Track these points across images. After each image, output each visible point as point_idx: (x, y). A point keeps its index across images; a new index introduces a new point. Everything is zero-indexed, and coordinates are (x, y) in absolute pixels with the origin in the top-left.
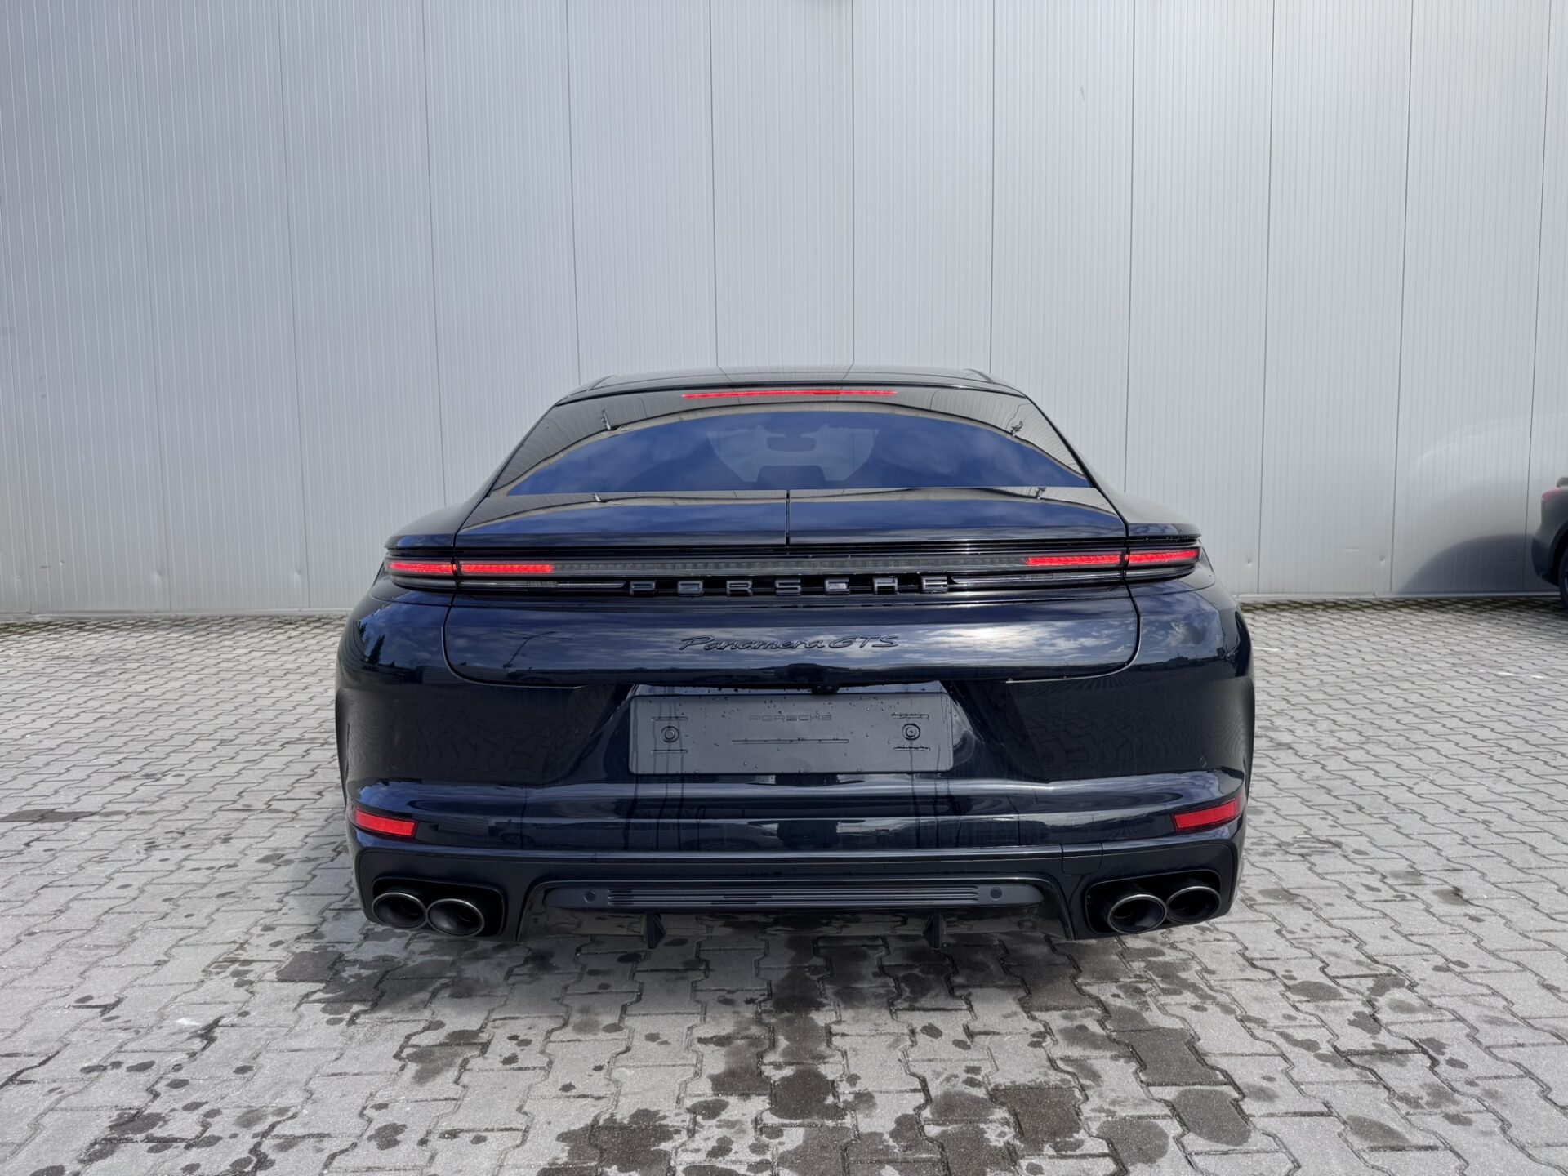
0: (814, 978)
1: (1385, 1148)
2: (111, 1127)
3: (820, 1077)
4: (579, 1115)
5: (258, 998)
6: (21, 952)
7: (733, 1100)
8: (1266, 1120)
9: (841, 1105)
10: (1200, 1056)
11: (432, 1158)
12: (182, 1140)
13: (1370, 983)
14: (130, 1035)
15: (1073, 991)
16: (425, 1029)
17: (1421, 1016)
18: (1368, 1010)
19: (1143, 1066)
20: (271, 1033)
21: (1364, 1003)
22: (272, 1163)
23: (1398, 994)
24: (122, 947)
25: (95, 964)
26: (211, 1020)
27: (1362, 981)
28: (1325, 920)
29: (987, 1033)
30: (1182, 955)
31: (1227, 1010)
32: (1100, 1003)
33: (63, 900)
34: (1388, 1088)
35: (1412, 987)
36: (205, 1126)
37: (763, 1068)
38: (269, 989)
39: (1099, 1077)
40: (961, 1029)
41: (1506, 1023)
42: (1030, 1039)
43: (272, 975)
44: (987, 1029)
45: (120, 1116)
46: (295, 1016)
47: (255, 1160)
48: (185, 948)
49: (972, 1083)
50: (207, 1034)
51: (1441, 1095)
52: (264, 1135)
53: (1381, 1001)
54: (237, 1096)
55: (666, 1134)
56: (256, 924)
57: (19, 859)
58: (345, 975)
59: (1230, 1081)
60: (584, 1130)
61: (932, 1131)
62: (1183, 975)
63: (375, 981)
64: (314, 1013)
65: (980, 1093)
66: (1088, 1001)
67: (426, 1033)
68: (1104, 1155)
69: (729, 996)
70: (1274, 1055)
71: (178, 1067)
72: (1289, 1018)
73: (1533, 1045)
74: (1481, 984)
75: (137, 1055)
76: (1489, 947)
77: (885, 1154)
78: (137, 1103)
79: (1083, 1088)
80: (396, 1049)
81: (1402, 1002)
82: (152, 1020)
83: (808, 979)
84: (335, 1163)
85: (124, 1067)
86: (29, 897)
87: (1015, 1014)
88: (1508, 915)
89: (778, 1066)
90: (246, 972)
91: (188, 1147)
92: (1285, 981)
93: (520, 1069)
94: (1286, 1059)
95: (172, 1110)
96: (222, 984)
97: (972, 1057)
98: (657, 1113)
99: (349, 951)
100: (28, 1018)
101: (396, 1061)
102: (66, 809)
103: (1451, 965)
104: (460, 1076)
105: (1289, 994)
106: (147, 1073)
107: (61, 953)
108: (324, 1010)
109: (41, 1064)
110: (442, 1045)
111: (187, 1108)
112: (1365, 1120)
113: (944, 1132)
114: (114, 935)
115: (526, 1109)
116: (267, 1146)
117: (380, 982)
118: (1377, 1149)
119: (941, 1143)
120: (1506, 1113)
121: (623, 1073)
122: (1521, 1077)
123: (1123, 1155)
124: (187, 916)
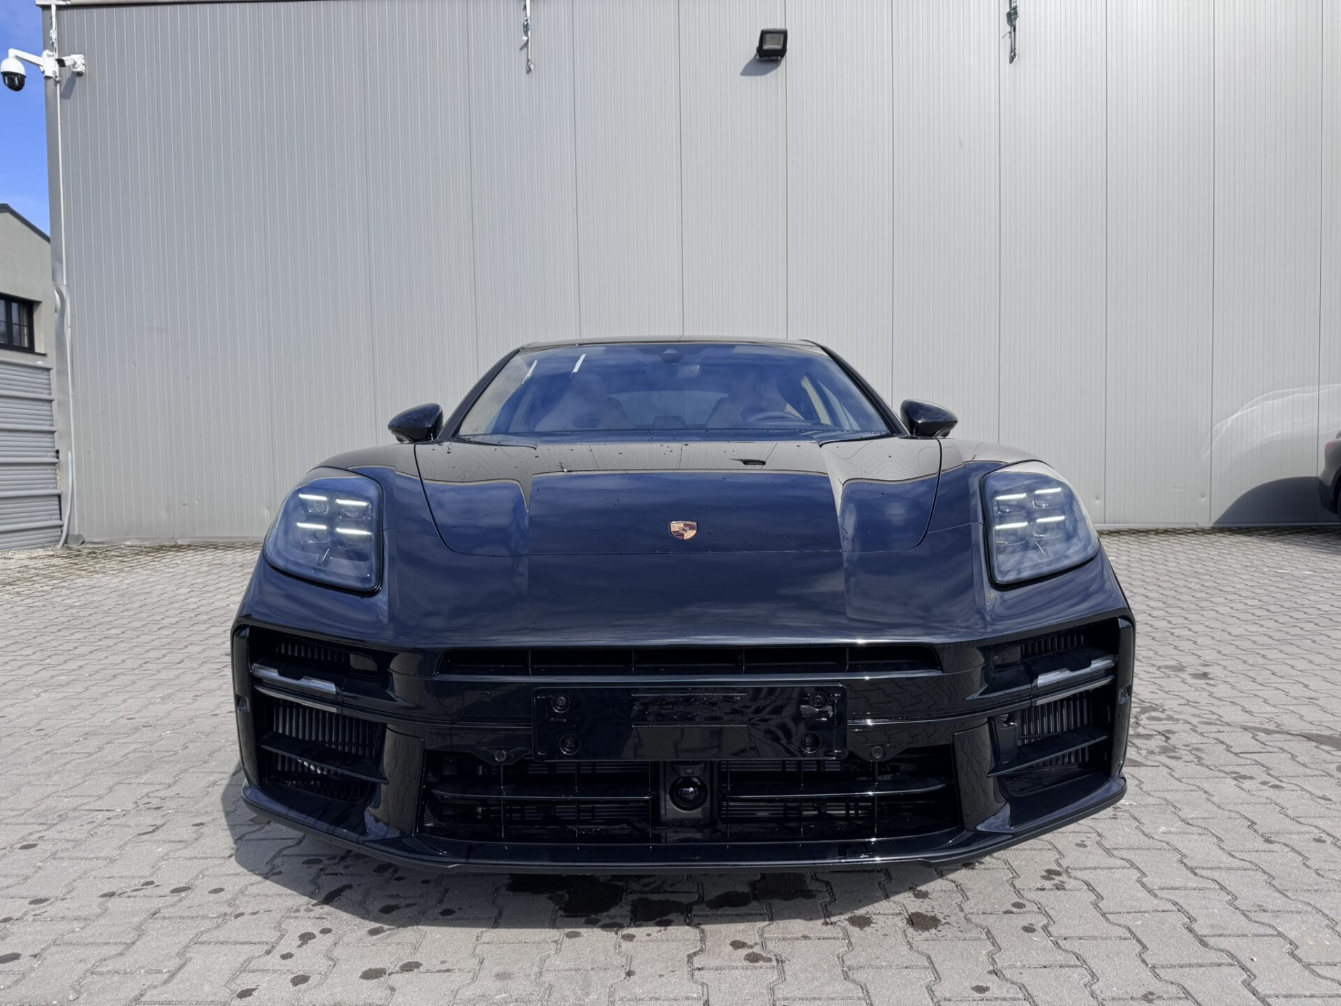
17: (1165, 722)
35: (1163, 711)
53: (1143, 716)
73: (1228, 732)
74: (1206, 710)
76: (1216, 696)
88: (1234, 684)
103: (1190, 703)
122: (1217, 743)
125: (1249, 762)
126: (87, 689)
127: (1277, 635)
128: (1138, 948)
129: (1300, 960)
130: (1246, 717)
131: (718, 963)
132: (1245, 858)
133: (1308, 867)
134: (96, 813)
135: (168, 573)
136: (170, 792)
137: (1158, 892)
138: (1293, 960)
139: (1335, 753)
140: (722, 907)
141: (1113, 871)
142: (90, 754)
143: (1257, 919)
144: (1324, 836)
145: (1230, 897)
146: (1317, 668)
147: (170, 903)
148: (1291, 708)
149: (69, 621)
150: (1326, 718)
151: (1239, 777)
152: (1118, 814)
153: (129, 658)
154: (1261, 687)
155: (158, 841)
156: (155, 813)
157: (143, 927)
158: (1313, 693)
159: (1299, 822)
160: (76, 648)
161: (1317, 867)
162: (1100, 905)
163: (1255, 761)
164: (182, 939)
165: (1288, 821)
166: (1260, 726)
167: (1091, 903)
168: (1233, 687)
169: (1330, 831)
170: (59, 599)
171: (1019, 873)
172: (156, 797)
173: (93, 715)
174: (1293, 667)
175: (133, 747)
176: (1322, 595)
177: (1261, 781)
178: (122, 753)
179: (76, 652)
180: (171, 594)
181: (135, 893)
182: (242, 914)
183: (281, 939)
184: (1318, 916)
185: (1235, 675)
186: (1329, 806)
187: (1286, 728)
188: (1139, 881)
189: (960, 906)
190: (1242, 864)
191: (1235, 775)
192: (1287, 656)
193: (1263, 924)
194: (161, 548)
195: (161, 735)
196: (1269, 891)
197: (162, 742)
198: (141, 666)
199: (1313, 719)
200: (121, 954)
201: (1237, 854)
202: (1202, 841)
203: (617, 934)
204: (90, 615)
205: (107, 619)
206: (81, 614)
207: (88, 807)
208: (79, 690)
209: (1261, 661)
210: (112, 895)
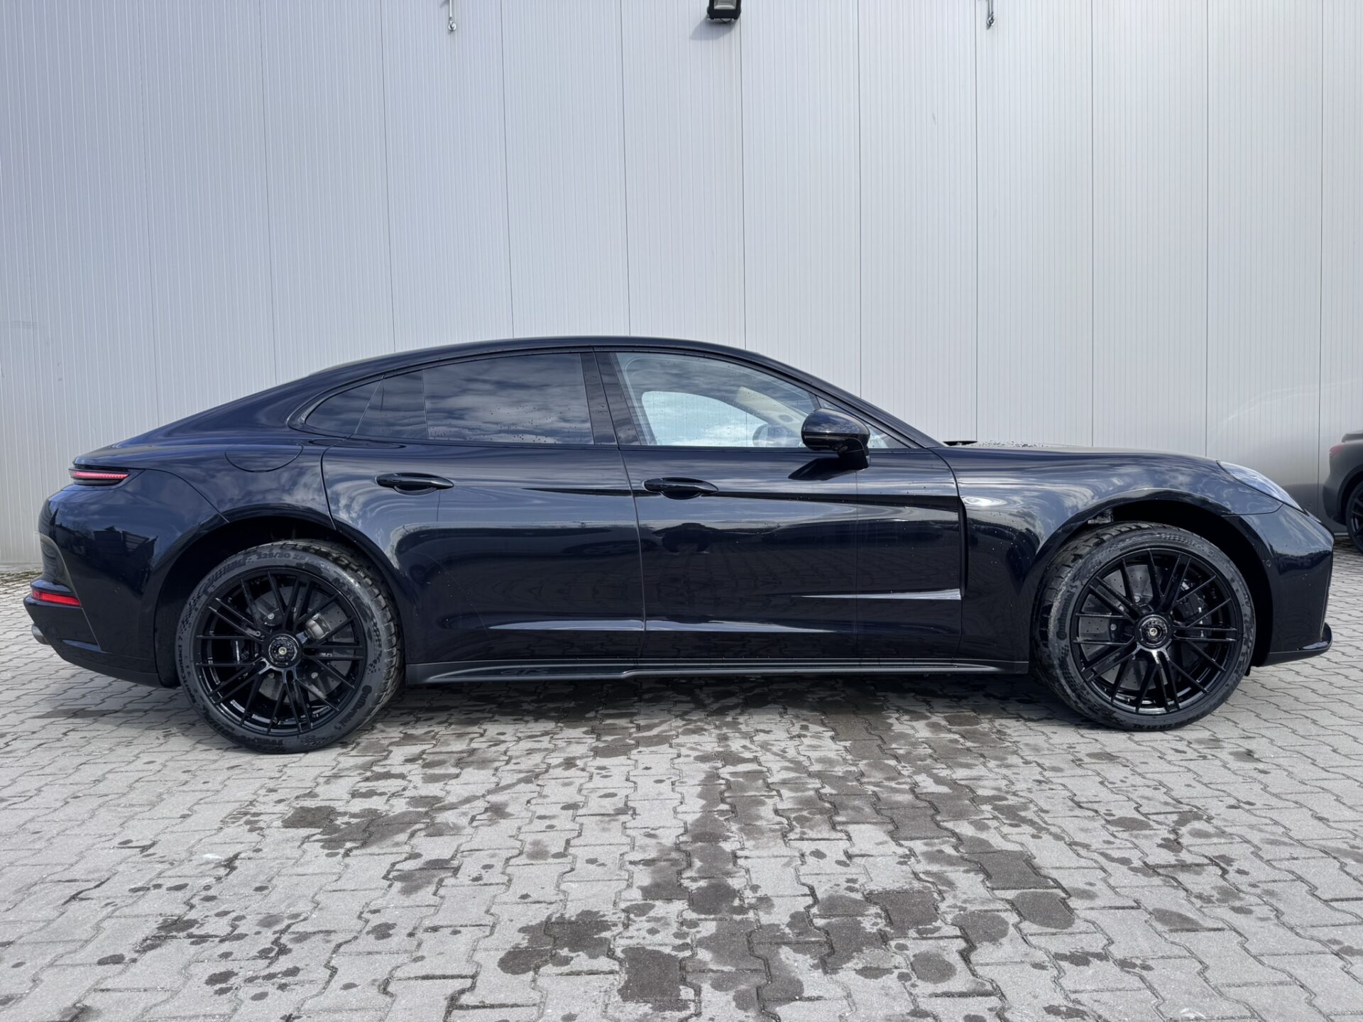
0: (722, 819)
1: (1182, 930)
2: (158, 928)
3: (728, 888)
4: (536, 915)
5: (268, 840)
6: (70, 810)
7: (658, 903)
8: (1088, 912)
9: (746, 906)
10: (1036, 870)
11: (419, 945)
12: (216, 936)
13: (1175, 817)
14: (166, 866)
15: (933, 826)
16: (406, 859)
17: (1215, 840)
18: (1172, 837)
19: (988, 876)
20: (281, 863)
21: (1169, 832)
22: (290, 951)
23: (1197, 825)
24: (152, 805)
25: (132, 817)
26: (231, 855)
27: (1169, 816)
28: (1140, 774)
29: (863, 856)
30: (1024, 801)
31: (1058, 837)
32: (954, 834)
33: (100, 773)
34: (1186, 890)
35: (1209, 820)
36: (234, 927)
37: (682, 881)
38: (276, 833)
39: (954, 884)
40: (842, 853)
41: (1285, 844)
42: (898, 860)
43: (279, 823)
44: (863, 853)
45: (165, 921)
46: (300, 852)
47: (277, 949)
48: (205, 806)
49: (851, 889)
50: (230, 864)
51: (1228, 894)
52: (283, 932)
53: (1184, 830)
54: (258, 906)
55: (605, 926)
56: (262, 787)
57: (59, 744)
58: (338, 822)
59: (1059, 886)
60: (540, 925)
61: (819, 922)
62: (1023, 814)
63: (364, 827)
64: (315, 849)
65: (858, 896)
66: (945, 833)
67: (408, 862)
68: (957, 937)
69: (653, 832)
70: (1095, 868)
71: (207, 888)
72: (1109, 842)
73: (1305, 858)
74: (1266, 817)
75: (174, 879)
76: (1273, 791)
77: (782, 938)
78: (177, 912)
79: (940, 893)
80: (384, 872)
81: (1200, 830)
82: (184, 855)
83: (716, 820)
84: (342, 949)
85: (164, 888)
86: (71, 771)
87: (886, 842)
88: (1290, 769)
89: (694, 880)
90: (257, 822)
91: (222, 941)
92: (1106, 817)
93: (486, 885)
94: (1105, 871)
95: (206, 917)
96: (238, 831)
97: (852, 871)
98: (598, 912)
99: (340, 806)
100: (81, 856)
101: (385, 881)
102: (93, 708)
103: (1241, 804)
104: (437, 890)
105: (1109, 826)
106: (183, 891)
107: (102, 810)
108: (323, 847)
109: (96, 887)
110: (421, 869)
111: (218, 915)
112: (1167, 911)
113: (829, 923)
114: (145, 797)
115: (492, 911)
116: (284, 940)
117: (368, 827)
118: (1176, 931)
119: (826, 931)
120: (1281, 906)
121: (571, 887)
122: (1295, 880)
123: (973, 937)
124: (204, 783)
125: (1349, 918)
130: (1320, 828)
151: (1343, 952)
154: (1325, 775)
166: (1345, 847)
168: (1291, 776)
185: (1288, 754)
191: (1336, 948)
209: (1313, 729)
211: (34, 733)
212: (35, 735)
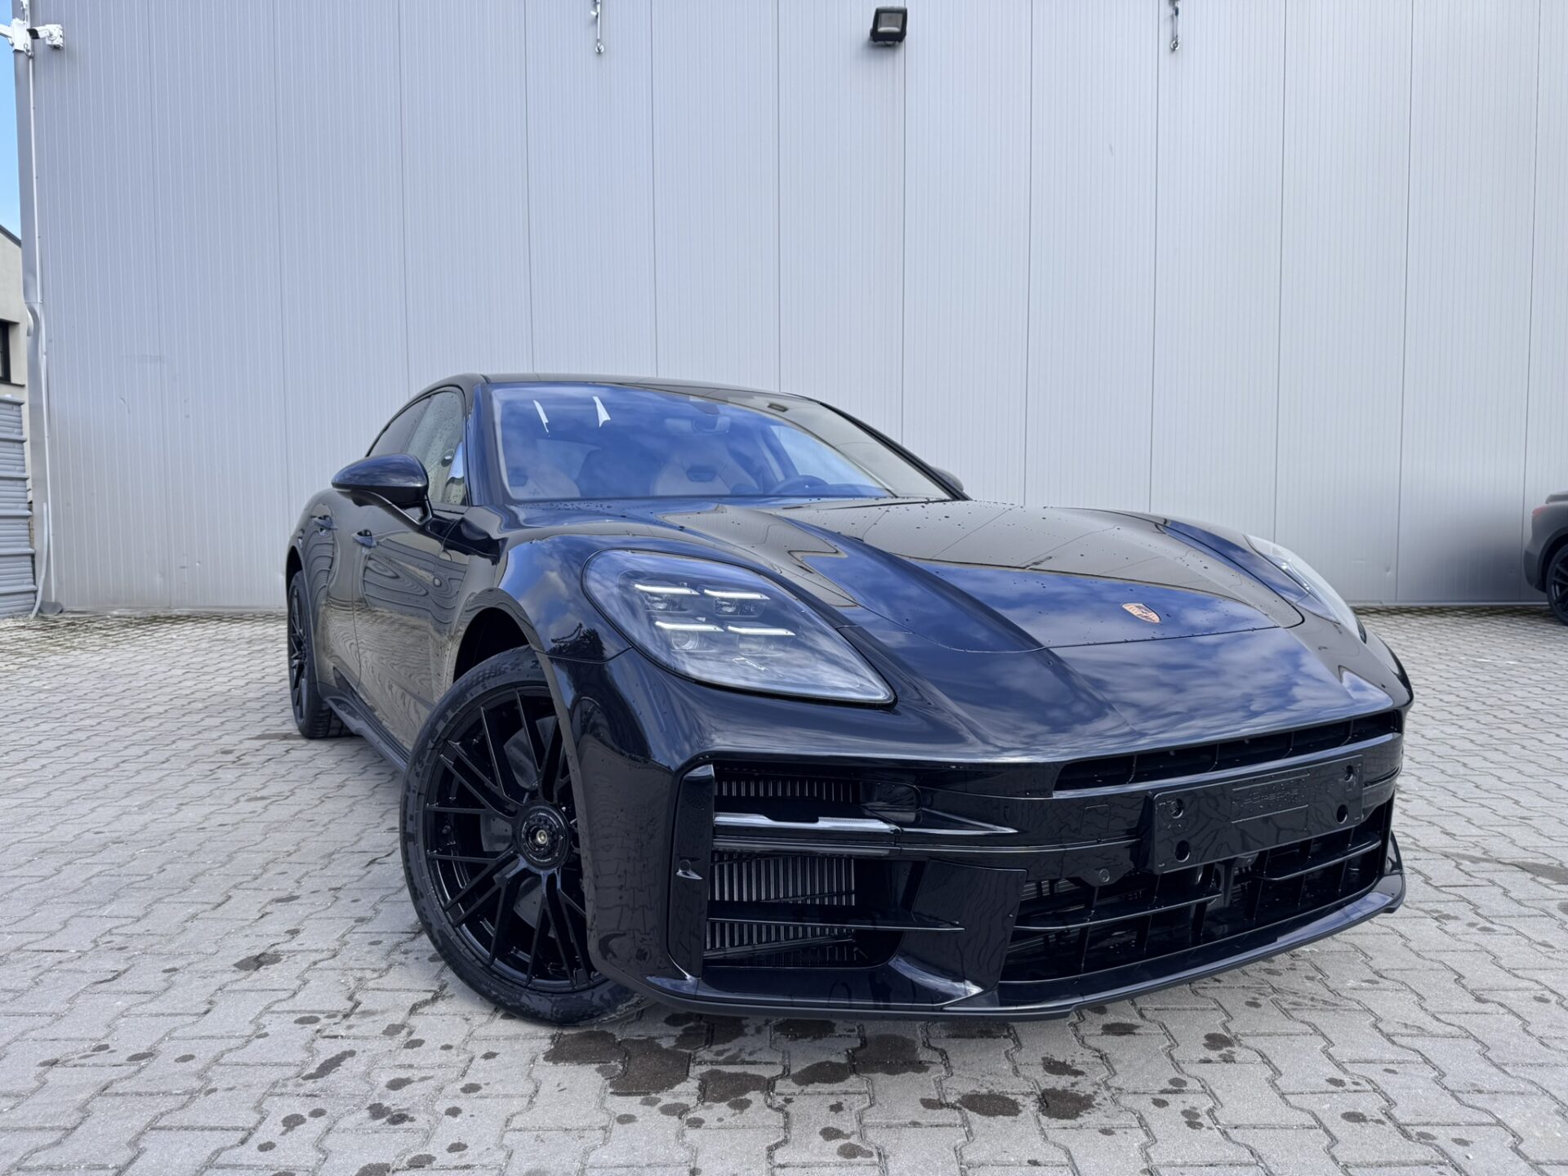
6: (328, 806)
57: (286, 760)
86: (311, 779)
125: (1453, 897)
126: (49, 794)
127: (1480, 739)
128: (1326, 1141)
129: (1526, 1158)
130: (1446, 840)
131: (805, 1157)
132: (1452, 1022)
133: (1529, 1033)
134: (45, 954)
135: (161, 649)
136: (138, 928)
137: (1348, 1066)
138: (1518, 1158)
139: (1555, 887)
140: (812, 1082)
141: (1292, 1038)
142: (45, 878)
143: (1471, 1103)
144: (1547, 995)
145: (1436, 1073)
146: (1529, 780)
147: (125, 1074)
148: (1500, 830)
149: (35, 708)
150: (1541, 842)
151: (1441, 917)
152: (1297, 963)
153: (103, 756)
154: (1462, 803)
155: (118, 993)
156: (118, 954)
157: (88, 1107)
158: (1526, 811)
159: (1516, 976)
160: (40, 742)
161: (1540, 1034)
162: (1277, 1082)
163: (1460, 896)
164: (138, 1123)
165: (1502, 974)
166: (1464, 852)
167: (1267, 1079)
168: (1430, 803)
169: (1553, 987)
170: (26, 681)
171: (1178, 1040)
172: (121, 935)
173: (53, 828)
174: (1499, 779)
175: (97, 869)
176: (1530, 689)
177: (1467, 922)
178: (84, 877)
179: (38, 747)
180: (161, 676)
181: (83, 1061)
182: (215, 1090)
183: (260, 1123)
184: (1546, 1099)
185: (1432, 788)
186: (1551, 955)
187: (1495, 855)
188: (1325, 1051)
189: (1105, 1082)
190: (1449, 1029)
191: (1436, 915)
192: (1492, 765)
193: (1478, 1109)
194: (154, 619)
195: (134, 854)
196: (1483, 1066)
197: (134, 863)
198: (117, 766)
199: (1526, 843)
200: (58, 1143)
201: (1442, 1017)
202: (1400, 999)
203: (680, 1118)
204: (61, 701)
205: (81, 707)
206: (51, 699)
207: (35, 947)
208: (39, 795)
209: (1462, 770)
210: (53, 1063)
211: (258, 750)
212: (258, 753)
